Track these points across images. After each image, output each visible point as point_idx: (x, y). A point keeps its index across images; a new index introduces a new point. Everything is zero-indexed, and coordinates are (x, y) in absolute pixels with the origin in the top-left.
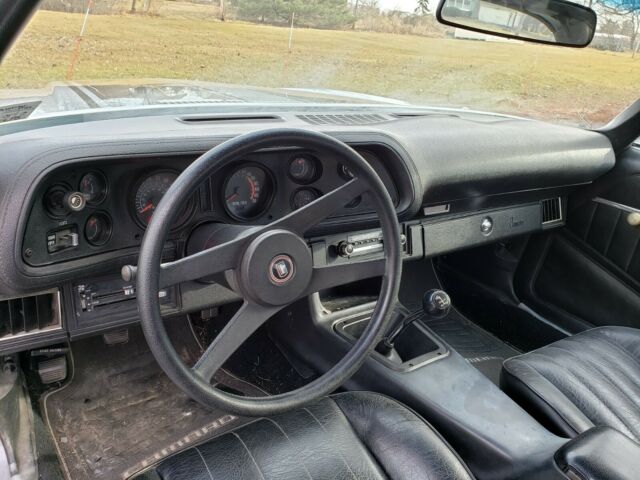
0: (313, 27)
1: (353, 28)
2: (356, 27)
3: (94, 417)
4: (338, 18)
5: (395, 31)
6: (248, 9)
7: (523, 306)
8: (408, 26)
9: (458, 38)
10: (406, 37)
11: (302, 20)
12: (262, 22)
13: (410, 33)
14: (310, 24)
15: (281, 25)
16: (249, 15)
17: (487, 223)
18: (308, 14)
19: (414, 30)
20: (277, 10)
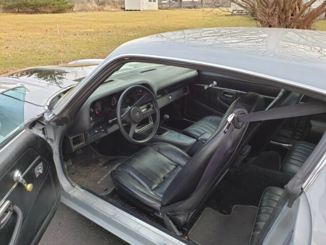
0: (51, 13)
1: (73, 11)
2: (74, 10)
3: (78, 177)
4: (63, 6)
5: (95, 10)
6: (9, 6)
7: (184, 119)
8: (101, 6)
9: (127, 10)
10: (102, 13)
11: (42, 9)
12: (18, 12)
13: (103, 10)
14: (48, 11)
15: (31, 13)
16: (9, 9)
17: (170, 97)
18: (45, 5)
19: (105, 9)
20: (26, 5)
